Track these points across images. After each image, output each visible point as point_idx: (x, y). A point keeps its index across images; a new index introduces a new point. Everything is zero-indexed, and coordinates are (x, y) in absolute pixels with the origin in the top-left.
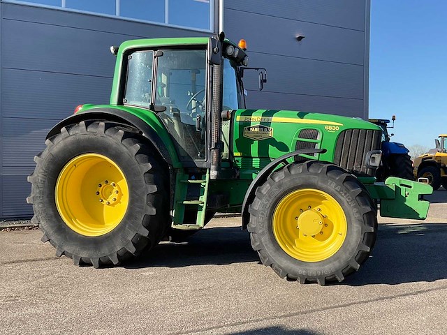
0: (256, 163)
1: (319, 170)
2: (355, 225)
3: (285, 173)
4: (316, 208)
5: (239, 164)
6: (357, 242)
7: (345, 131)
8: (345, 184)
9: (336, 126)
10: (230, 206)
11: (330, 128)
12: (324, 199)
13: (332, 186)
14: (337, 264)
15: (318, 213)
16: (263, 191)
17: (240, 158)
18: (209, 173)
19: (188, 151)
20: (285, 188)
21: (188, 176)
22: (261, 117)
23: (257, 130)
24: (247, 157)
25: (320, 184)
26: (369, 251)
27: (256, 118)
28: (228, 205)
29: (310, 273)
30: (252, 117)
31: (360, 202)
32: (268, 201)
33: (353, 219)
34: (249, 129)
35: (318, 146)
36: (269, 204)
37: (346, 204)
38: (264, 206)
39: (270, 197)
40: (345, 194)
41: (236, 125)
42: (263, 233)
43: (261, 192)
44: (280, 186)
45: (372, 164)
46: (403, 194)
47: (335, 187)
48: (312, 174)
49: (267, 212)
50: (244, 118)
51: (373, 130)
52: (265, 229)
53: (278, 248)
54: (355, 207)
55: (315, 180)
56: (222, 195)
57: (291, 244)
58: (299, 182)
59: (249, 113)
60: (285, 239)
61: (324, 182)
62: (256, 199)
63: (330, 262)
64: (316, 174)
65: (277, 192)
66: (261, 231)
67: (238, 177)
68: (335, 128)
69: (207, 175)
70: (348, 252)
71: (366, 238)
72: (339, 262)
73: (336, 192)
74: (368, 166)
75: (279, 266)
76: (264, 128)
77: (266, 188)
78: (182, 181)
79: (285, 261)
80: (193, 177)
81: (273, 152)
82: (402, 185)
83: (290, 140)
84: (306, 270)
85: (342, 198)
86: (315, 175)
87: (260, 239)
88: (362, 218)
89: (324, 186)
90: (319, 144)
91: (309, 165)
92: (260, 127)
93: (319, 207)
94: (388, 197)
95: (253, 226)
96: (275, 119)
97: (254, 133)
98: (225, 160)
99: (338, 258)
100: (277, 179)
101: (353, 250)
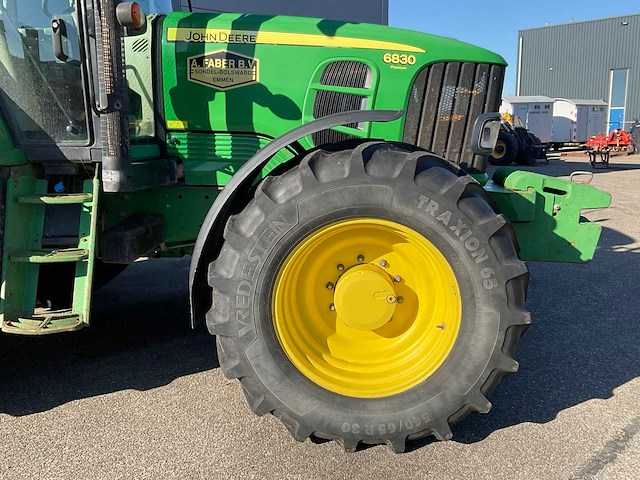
0: (223, 146)
1: (394, 168)
2: (484, 308)
3: (303, 179)
4: (377, 262)
5: (183, 150)
6: (487, 350)
7: (429, 66)
8: (463, 204)
9: (408, 53)
10: (167, 245)
11: (395, 58)
12: (402, 240)
13: (429, 210)
14: (435, 403)
15: (380, 272)
16: (243, 228)
17: (185, 135)
18: (100, 177)
19: (38, 119)
20: (304, 218)
21: (44, 184)
22: (229, 32)
23: (221, 64)
24: (201, 133)
25: (397, 206)
26: (515, 369)
27: (218, 34)
28: (163, 245)
29: (370, 429)
30: (209, 31)
31: (499, 251)
32: (260, 254)
33: (479, 294)
34: (200, 61)
35: (366, 105)
36: (261, 263)
37: (463, 257)
38: (250, 268)
39: (263, 243)
40: (463, 231)
41: (168, 51)
42: (248, 337)
43: (238, 232)
44: (290, 212)
45: (485, 145)
46: (548, 210)
47: (438, 213)
48: (375, 180)
49: (258, 284)
50: (186, 34)
51: (491, 65)
52: (254, 325)
53: (288, 370)
54: (486, 264)
55: (385, 196)
56: (140, 229)
57: (319, 349)
58: (340, 202)
59: (199, 20)
60: (304, 340)
61: (408, 200)
62: (227, 251)
63: (419, 399)
64: (387, 181)
65: (283, 231)
66: (242, 332)
67: (182, 179)
68: (407, 60)
69: (95, 181)
70: (464, 375)
71: (509, 339)
72: (442, 397)
73: (437, 228)
74: (478, 151)
75: (291, 414)
76: (237, 58)
77: (251, 218)
78: (23, 200)
79: (307, 402)
80: (59, 187)
81: (262, 118)
82: (547, 190)
83: (303, 90)
84: (359, 420)
85: (454, 243)
86: (385, 184)
87: (241, 350)
88: (502, 291)
89: (408, 211)
90: (371, 99)
91: (367, 156)
92: (228, 56)
93: (385, 257)
94: (520, 219)
95: (220, 319)
96: (265, 36)
97: (212, 70)
98: (145, 140)
99: (438, 389)
100: (281, 195)
101: (477, 369)
